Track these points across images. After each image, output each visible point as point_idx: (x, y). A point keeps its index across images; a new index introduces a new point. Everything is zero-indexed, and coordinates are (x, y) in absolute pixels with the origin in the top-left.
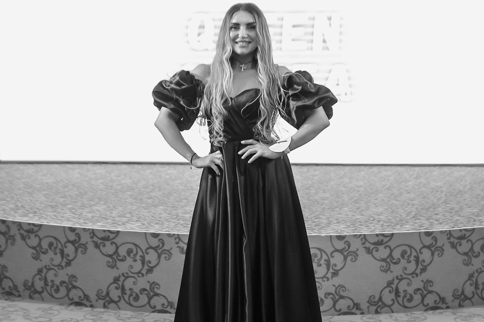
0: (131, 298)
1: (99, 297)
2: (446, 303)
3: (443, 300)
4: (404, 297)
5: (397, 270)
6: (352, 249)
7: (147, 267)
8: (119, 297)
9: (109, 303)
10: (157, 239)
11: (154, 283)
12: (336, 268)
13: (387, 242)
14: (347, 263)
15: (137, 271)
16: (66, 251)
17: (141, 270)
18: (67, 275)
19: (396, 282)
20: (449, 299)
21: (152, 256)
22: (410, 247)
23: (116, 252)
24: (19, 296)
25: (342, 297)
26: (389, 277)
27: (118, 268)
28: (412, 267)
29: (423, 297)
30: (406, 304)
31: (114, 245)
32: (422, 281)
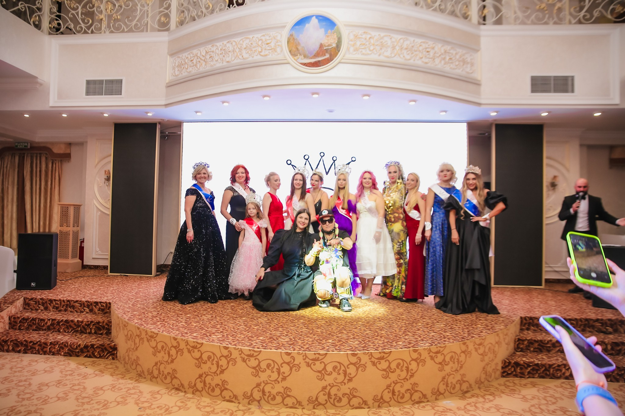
0: (210, 390)
1: (190, 387)
2: (427, 398)
3: (424, 396)
4: (399, 395)
5: (393, 377)
6: (363, 362)
7: (220, 370)
8: (202, 388)
9: (196, 391)
10: (227, 351)
11: (224, 380)
12: (351, 376)
13: (387, 357)
14: (359, 372)
15: (214, 372)
16: (171, 353)
17: (216, 371)
18: (171, 368)
19: (393, 385)
20: (429, 395)
21: (223, 362)
22: (403, 360)
23: (201, 357)
24: (145, 378)
25: (355, 397)
26: (388, 381)
27: (202, 368)
28: (404, 374)
29: (411, 395)
30: (400, 400)
31: (200, 352)
32: (411, 384)
